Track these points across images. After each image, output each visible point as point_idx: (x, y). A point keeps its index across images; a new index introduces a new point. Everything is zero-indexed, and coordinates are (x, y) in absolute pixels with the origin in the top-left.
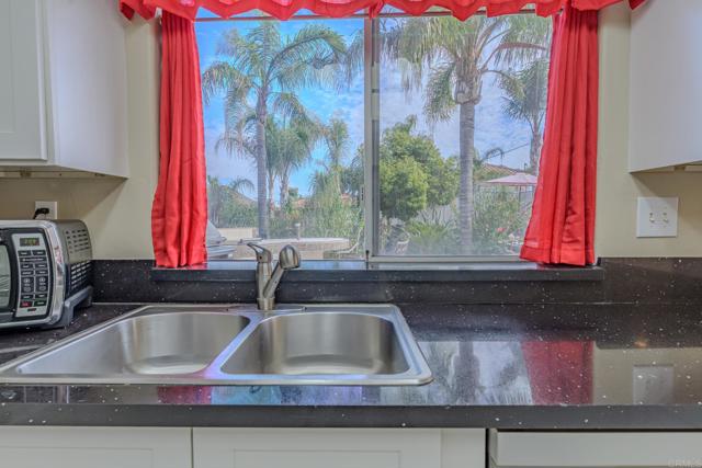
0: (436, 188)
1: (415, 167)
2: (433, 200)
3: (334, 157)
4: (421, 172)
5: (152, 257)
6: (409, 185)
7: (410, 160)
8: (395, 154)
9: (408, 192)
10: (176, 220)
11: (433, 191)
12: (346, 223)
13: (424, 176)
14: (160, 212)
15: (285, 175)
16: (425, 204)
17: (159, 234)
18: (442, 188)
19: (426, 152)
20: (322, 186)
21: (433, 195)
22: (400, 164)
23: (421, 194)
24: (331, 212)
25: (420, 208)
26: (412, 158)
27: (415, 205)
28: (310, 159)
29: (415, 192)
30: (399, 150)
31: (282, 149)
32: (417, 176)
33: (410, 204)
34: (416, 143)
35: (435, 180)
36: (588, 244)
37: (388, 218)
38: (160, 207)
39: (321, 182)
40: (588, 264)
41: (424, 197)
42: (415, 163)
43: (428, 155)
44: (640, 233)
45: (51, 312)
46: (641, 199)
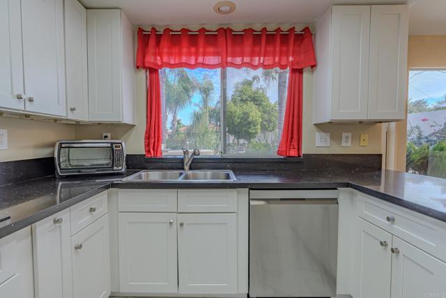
0: (266, 121)
1: (254, 109)
2: (264, 128)
3: (205, 101)
4: (257, 111)
5: (144, 153)
6: (250, 119)
7: (251, 104)
8: (242, 100)
9: (250, 123)
10: (153, 140)
11: (265, 123)
12: (212, 142)
13: (259, 114)
14: (148, 137)
15: (175, 112)
16: (259, 131)
17: (147, 145)
18: (269, 121)
19: (260, 99)
20: (198, 119)
21: (265, 125)
22: (245, 106)
23: (257, 125)
24: (204, 135)
25: (256, 133)
26: (252, 103)
27: (254, 131)
28: (190, 102)
29: (253, 123)
30: (244, 97)
31: (173, 96)
32: (255, 113)
33: (250, 131)
34: (255, 93)
35: (266, 116)
36: (299, 149)
37: (238, 139)
38: (147, 135)
39: (197, 118)
40: (299, 156)
41: (259, 127)
42: (254, 106)
43: (262, 101)
44: (317, 145)
45: (123, 169)
46: (317, 133)
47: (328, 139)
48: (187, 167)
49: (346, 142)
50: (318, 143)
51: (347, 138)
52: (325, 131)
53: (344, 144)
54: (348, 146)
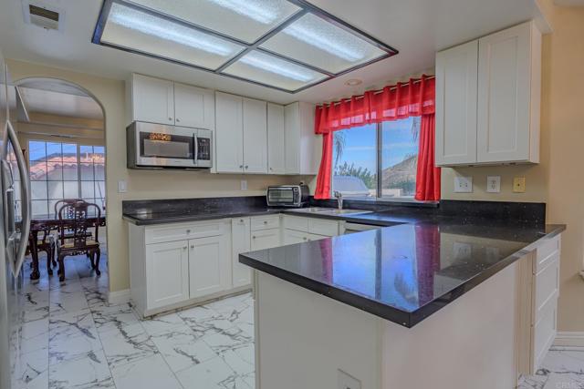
44: (456, 190)
45: (299, 204)
46: (456, 178)
47: (470, 184)
48: (340, 207)
49: (493, 187)
50: (458, 189)
51: (494, 182)
52: (465, 175)
53: (490, 189)
54: (494, 192)
